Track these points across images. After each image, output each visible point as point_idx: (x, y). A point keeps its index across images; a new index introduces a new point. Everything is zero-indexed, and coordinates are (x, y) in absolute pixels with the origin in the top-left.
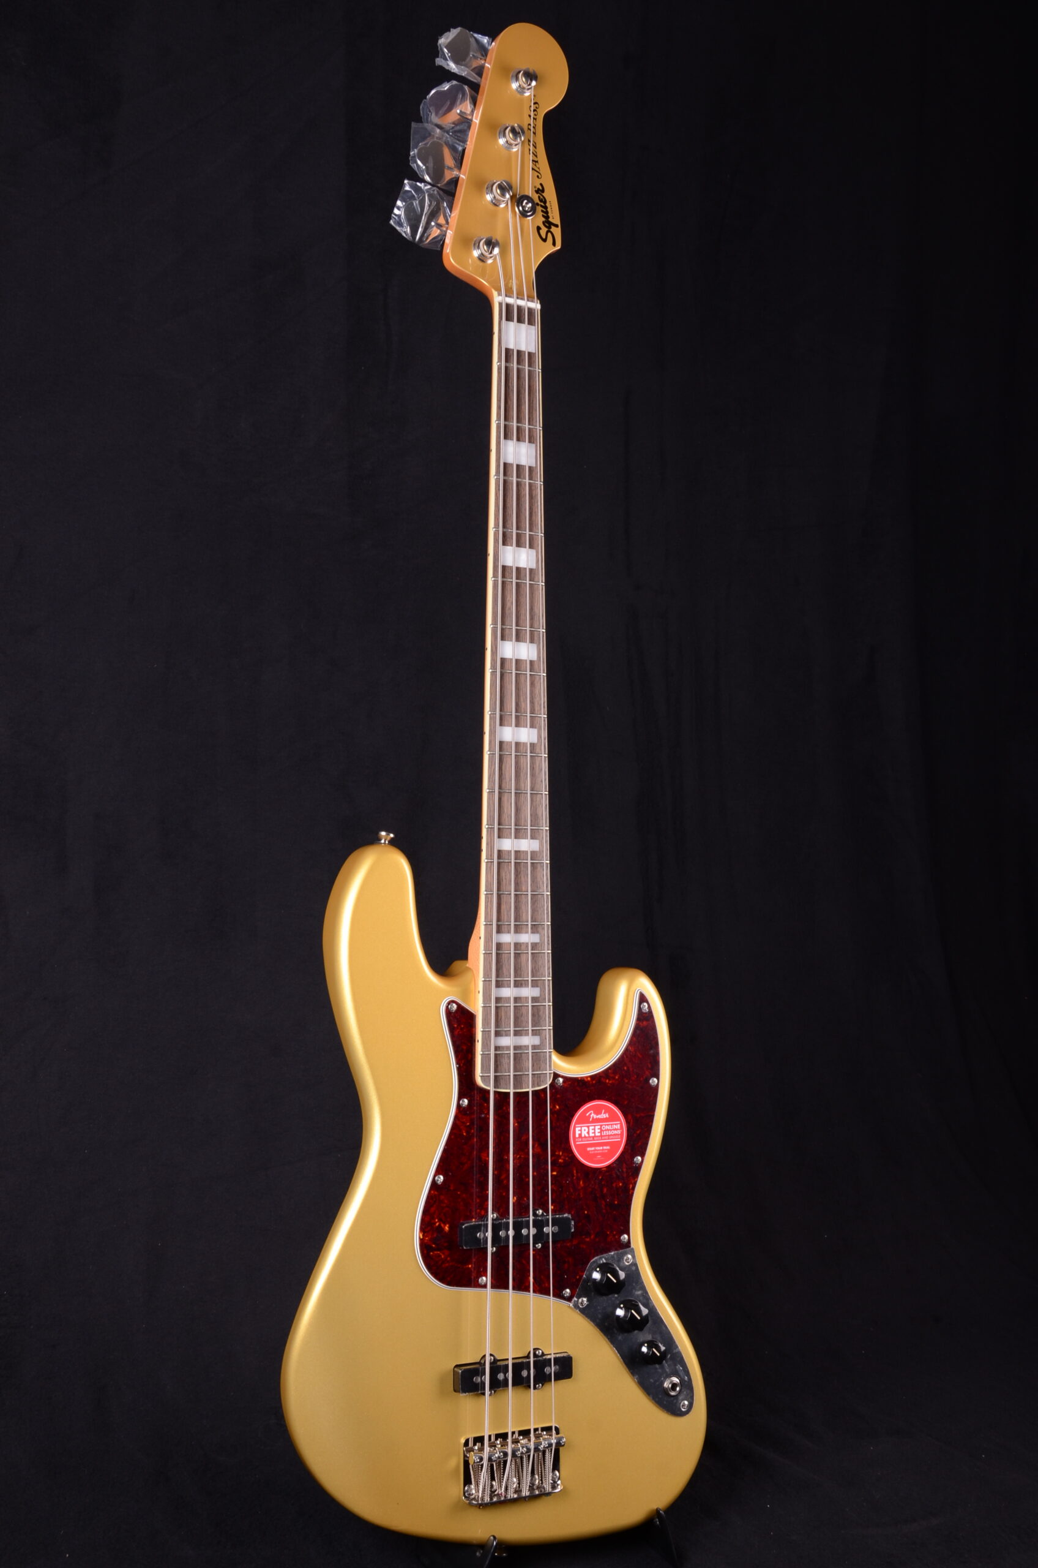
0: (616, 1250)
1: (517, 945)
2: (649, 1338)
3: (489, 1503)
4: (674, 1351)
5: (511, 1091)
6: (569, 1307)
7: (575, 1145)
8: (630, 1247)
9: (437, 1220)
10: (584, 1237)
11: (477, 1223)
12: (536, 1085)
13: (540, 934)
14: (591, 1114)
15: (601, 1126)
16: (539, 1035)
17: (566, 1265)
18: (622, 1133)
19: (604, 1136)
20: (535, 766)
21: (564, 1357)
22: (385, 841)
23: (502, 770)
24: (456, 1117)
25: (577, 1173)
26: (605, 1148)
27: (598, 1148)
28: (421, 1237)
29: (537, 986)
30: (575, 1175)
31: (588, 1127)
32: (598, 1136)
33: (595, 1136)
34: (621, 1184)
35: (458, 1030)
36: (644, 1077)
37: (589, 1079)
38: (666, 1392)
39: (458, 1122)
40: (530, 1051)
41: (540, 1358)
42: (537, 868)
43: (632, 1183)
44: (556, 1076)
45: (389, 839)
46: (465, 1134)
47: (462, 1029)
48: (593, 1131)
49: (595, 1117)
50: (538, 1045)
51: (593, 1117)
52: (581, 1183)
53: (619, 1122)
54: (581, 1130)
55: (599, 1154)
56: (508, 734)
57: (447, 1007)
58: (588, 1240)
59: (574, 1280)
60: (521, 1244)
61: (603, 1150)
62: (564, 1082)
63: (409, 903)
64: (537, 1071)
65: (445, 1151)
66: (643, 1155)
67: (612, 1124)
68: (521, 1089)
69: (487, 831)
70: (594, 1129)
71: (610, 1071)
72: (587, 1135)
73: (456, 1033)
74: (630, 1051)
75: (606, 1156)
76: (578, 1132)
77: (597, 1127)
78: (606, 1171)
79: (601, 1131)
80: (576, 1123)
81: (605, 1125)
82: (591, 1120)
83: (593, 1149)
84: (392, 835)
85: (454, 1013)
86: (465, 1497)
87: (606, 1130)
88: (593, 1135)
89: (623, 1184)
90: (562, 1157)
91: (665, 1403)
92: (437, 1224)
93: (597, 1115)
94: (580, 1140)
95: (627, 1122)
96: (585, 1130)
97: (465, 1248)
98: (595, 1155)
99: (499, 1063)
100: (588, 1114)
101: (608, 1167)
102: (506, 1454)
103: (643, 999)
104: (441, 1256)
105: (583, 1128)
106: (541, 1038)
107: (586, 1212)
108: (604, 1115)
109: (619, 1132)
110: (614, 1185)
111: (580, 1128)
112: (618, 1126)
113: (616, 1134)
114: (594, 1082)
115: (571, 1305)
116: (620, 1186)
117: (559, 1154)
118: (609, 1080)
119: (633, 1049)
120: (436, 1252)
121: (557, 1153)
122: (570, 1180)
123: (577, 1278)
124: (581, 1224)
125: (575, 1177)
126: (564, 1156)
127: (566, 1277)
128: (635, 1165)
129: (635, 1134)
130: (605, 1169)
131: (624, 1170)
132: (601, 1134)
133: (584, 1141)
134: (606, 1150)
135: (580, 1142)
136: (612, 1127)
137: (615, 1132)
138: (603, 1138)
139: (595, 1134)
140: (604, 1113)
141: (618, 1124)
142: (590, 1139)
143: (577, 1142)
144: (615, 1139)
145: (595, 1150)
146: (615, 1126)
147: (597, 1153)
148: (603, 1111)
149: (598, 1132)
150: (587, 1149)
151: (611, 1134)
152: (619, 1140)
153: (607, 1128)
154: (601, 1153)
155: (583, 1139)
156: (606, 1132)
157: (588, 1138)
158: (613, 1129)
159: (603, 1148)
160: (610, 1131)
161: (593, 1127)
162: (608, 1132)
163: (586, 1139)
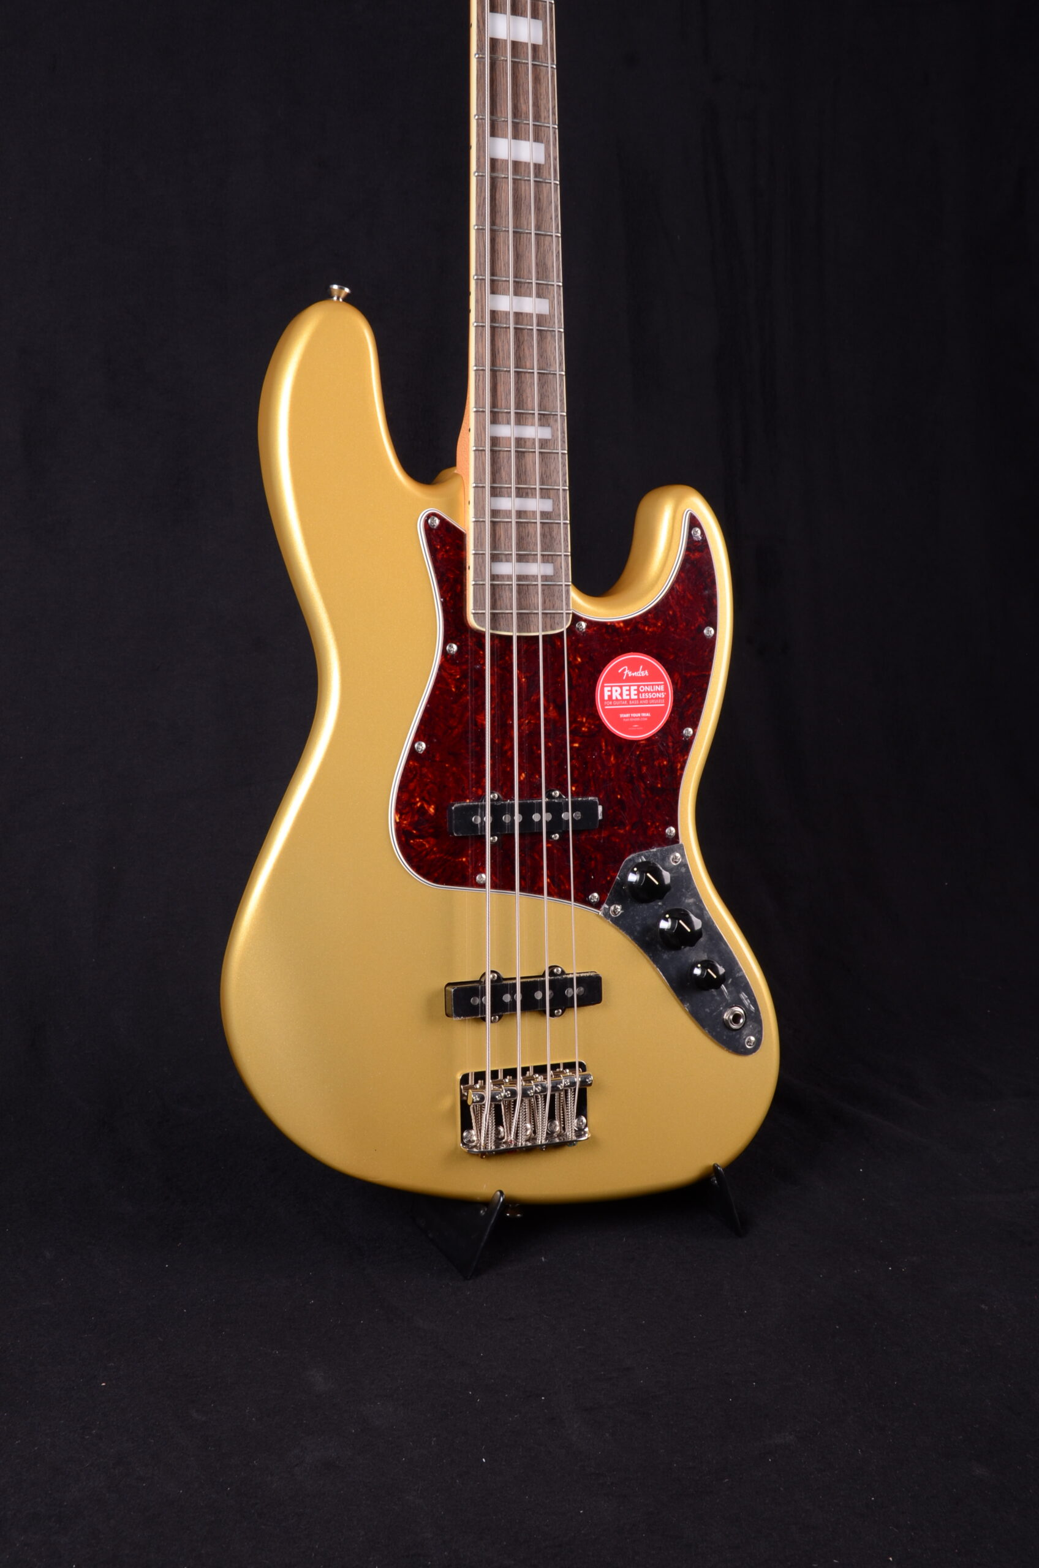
0: (660, 845)
1: (520, 441)
2: (705, 957)
3: (493, 1151)
4: (737, 975)
5: (514, 634)
6: (598, 915)
7: (604, 710)
8: (678, 842)
9: (418, 799)
10: (616, 828)
11: (471, 804)
12: (548, 626)
13: (552, 427)
14: (624, 670)
16: (552, 563)
17: (593, 862)
18: (667, 697)
19: (642, 699)
20: (541, 197)
21: (590, 977)
22: (338, 298)
23: (495, 199)
24: (441, 667)
25: (606, 745)
26: (644, 715)
27: (634, 715)
28: (398, 820)
29: (549, 498)
30: (604, 748)
31: (621, 687)
32: (634, 700)
33: (630, 699)
34: (665, 763)
35: (442, 553)
36: (696, 625)
37: (622, 625)
38: (725, 1024)
39: (444, 673)
40: (540, 583)
41: (560, 977)
42: (546, 338)
43: (680, 762)
44: (576, 619)
45: (343, 295)
46: (454, 690)
47: (447, 552)
48: (628, 693)
49: (630, 674)
50: (551, 576)
51: (627, 675)
52: (612, 759)
53: (662, 683)
54: (611, 691)
55: (637, 723)
56: (503, 148)
57: (426, 522)
58: (622, 832)
59: (604, 882)
60: (530, 832)
61: (641, 717)
62: (587, 627)
63: (370, 380)
64: (549, 609)
65: (427, 711)
66: (695, 726)
67: (653, 685)
68: (528, 632)
69: (477, 284)
70: (629, 690)
71: (650, 615)
72: (619, 698)
73: (439, 556)
74: (677, 591)
75: (645, 725)
76: (607, 694)
77: (633, 688)
78: (645, 745)
79: (639, 693)
80: (605, 681)
81: (644, 685)
82: (624, 678)
83: (627, 715)
84: (347, 290)
85: (436, 530)
86: (464, 1144)
87: (645, 692)
88: (628, 697)
89: (668, 763)
90: (586, 725)
91: (725, 1037)
92: (419, 804)
93: (633, 672)
94: (611, 703)
95: (674, 683)
96: (616, 691)
97: (455, 835)
98: (630, 724)
99: (497, 596)
100: (620, 671)
101: (648, 739)
102: (514, 1093)
103: (694, 522)
104: (424, 845)
105: (614, 689)
106: (554, 566)
107: (619, 797)
108: (642, 672)
109: (663, 695)
110: (656, 763)
111: (609, 688)
112: (662, 688)
113: (659, 698)
114: (628, 629)
115: (600, 914)
116: (664, 765)
117: (582, 721)
118: (649, 627)
119: (681, 587)
120: (418, 840)
121: (579, 720)
122: (596, 754)
123: (607, 879)
124: (611, 811)
125: (603, 752)
126: (589, 723)
127: (593, 877)
128: (684, 738)
129: (684, 699)
130: (644, 742)
131: (670, 744)
132: (639, 697)
133: (616, 705)
134: (645, 717)
135: (610, 705)
136: (653, 688)
137: (658, 695)
138: (641, 702)
139: (630, 697)
140: (642, 670)
141: (661, 685)
142: (623, 703)
143: (607, 705)
144: (657, 704)
145: (630, 717)
146: (657, 687)
147: (634, 721)
148: (641, 667)
149: (635, 695)
150: (620, 715)
151: (651, 697)
152: (663, 705)
153: (647, 690)
154: (638, 721)
155: (614, 703)
156: (645, 695)
157: (621, 702)
158: (654, 690)
159: (641, 715)
160: (650, 694)
161: (627, 688)
162: (648, 695)
163: (619, 703)
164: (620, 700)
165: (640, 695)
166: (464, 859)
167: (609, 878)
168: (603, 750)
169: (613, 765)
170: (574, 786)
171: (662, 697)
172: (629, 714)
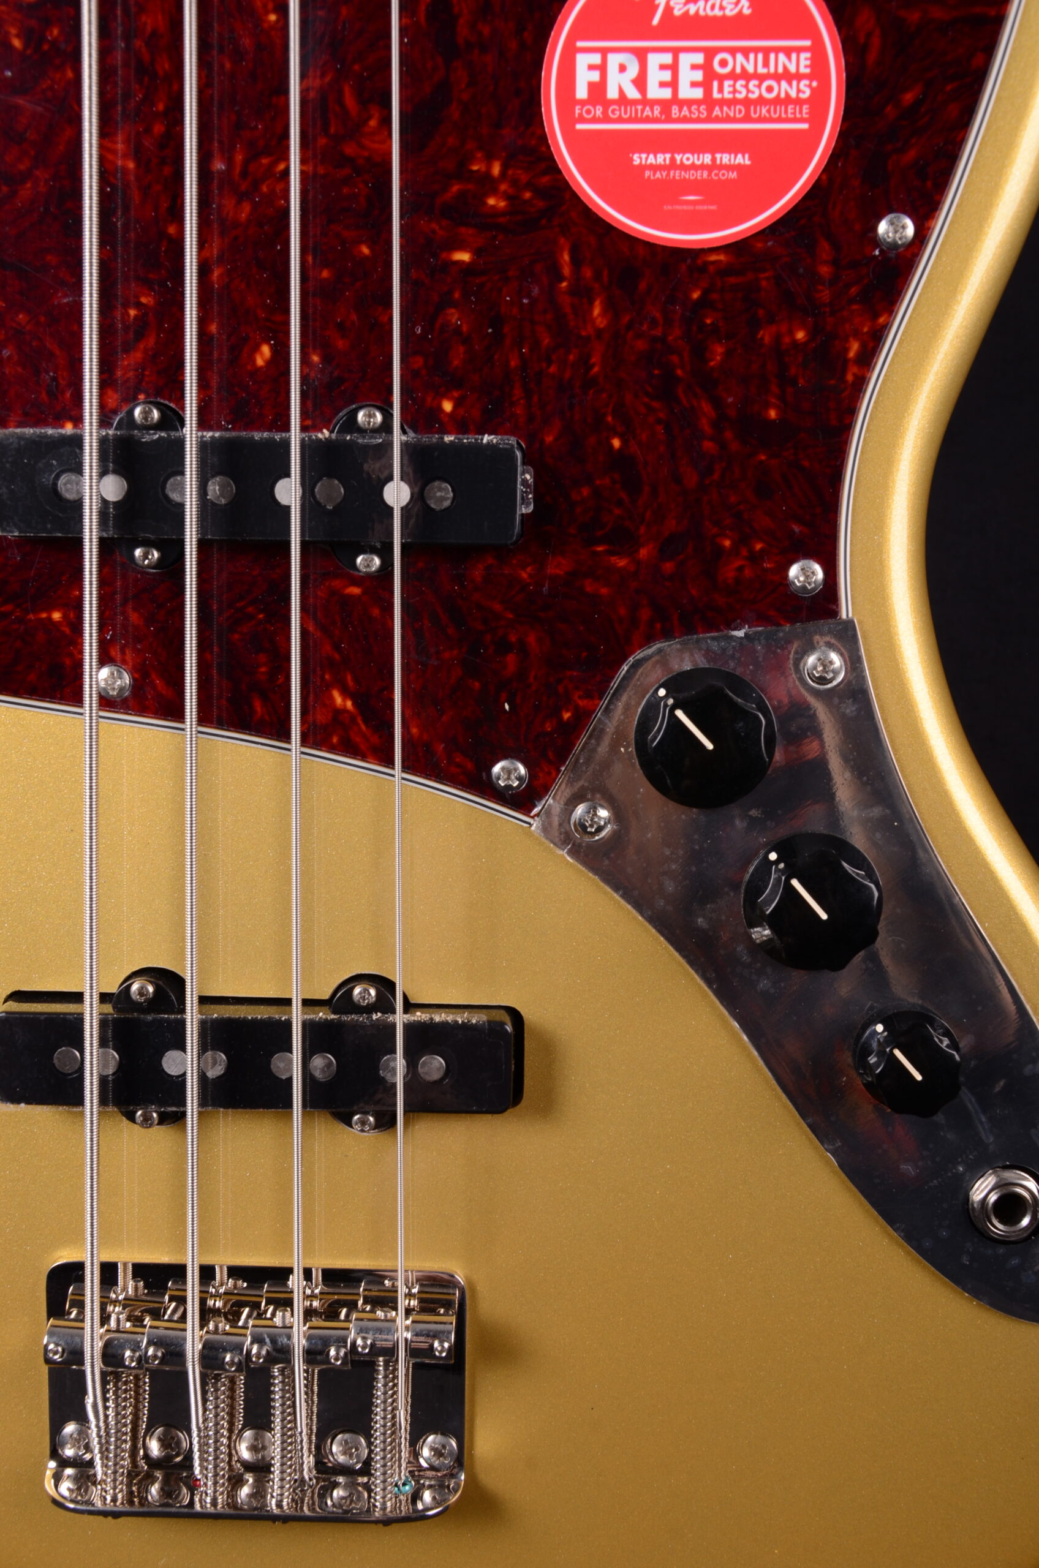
0: (762, 619)
6: (530, 834)
7: (572, 134)
8: (834, 613)
10: (588, 548)
15: (710, 53)
17: (511, 660)
19: (723, 102)
25: (576, 262)
26: (725, 158)
27: (688, 159)
30: (566, 271)
31: (641, 55)
32: (690, 103)
33: (675, 100)
34: (801, 334)
43: (857, 334)
46: (17, 43)
48: (667, 76)
49: (680, 7)
51: (669, 8)
53: (807, 44)
54: (602, 68)
55: (697, 187)
58: (622, 563)
59: (549, 728)
61: (713, 166)
66: (924, 206)
67: (767, 51)
70: (674, 68)
72: (632, 93)
75: (730, 196)
76: (584, 78)
77: (685, 60)
78: (725, 269)
79: (710, 77)
80: (581, 31)
81: (733, 51)
82: (656, 21)
83: (661, 159)
87: (733, 76)
88: (667, 93)
89: (812, 335)
90: (503, 187)
94: (599, 111)
96: (622, 68)
98: (672, 189)
101: (738, 248)
105: (614, 60)
107: (616, 443)
108: (729, 3)
109: (803, 90)
110: (766, 335)
111: (596, 59)
112: (802, 62)
113: (788, 100)
115: (533, 828)
116: (795, 343)
117: (488, 174)
121: (475, 168)
122: (536, 291)
123: (561, 718)
124: (585, 492)
125: (564, 284)
126: (516, 182)
127: (507, 707)
128: (881, 251)
129: (889, 108)
130: (722, 257)
131: (824, 270)
132: (708, 91)
133: (620, 120)
134: (729, 168)
135: (595, 120)
136: (766, 64)
137: (785, 88)
138: (717, 112)
139: (675, 92)
141: (799, 50)
142: (648, 112)
143: (582, 120)
144: (780, 120)
145: (673, 166)
146: (782, 57)
147: (684, 180)
149: (694, 84)
150: (636, 157)
151: (761, 96)
152: (805, 126)
153: (743, 68)
154: (703, 180)
155: (613, 111)
156: (734, 86)
157: (639, 107)
158: (772, 70)
159: (714, 160)
160: (756, 82)
161: (667, 59)
162: (746, 86)
163: (631, 111)
164: (634, 102)
165: (715, 84)
166: (56, 616)
167: (566, 716)
168: (562, 279)
169: (599, 333)
170: (449, 399)
171: (802, 96)
172: (668, 156)
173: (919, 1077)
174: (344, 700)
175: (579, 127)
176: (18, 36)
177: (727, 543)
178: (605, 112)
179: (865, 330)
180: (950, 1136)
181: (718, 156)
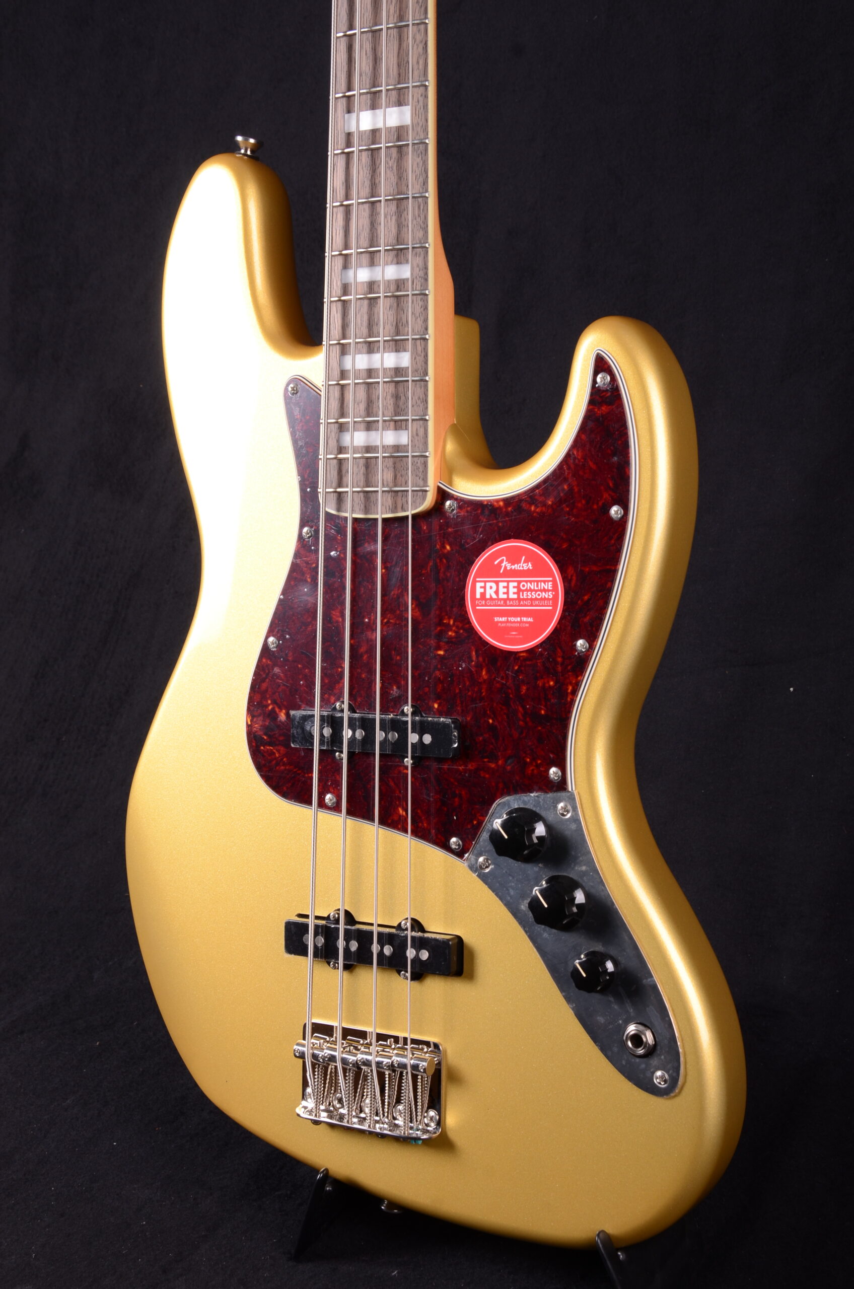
0: (541, 789)
1: (371, 286)
6: (460, 866)
7: (475, 611)
8: (566, 789)
9: (269, 702)
12: (399, 506)
14: (502, 561)
15: (519, 582)
16: (406, 429)
17: (456, 799)
18: (555, 598)
19: (523, 600)
24: (297, 555)
25: (477, 657)
26: (524, 619)
27: (514, 619)
28: (249, 723)
30: (474, 658)
31: (497, 583)
32: (513, 599)
33: (508, 599)
34: (552, 683)
35: (302, 424)
36: (600, 503)
37: (501, 503)
39: (299, 561)
43: (571, 683)
44: (444, 496)
45: (247, 150)
46: (309, 580)
47: (306, 422)
48: (505, 590)
49: (509, 567)
50: (405, 446)
51: (506, 567)
52: (484, 673)
53: (551, 579)
54: (484, 587)
55: (515, 629)
57: (287, 389)
58: (493, 766)
59: (469, 826)
61: (521, 622)
62: (461, 507)
64: (401, 486)
65: (281, 602)
66: (592, 637)
67: (537, 582)
68: (374, 514)
70: (507, 587)
71: (537, 492)
72: (494, 596)
73: (298, 427)
74: (575, 459)
75: (526, 633)
76: (479, 591)
77: (512, 585)
78: (525, 659)
79: (519, 591)
80: (478, 575)
81: (526, 582)
82: (501, 571)
83: (504, 619)
85: (295, 397)
87: (527, 590)
88: (505, 596)
89: (556, 683)
90: (453, 628)
92: (270, 707)
93: (514, 564)
94: (483, 602)
95: (565, 579)
96: (491, 588)
98: (507, 630)
99: (344, 472)
100: (496, 563)
101: (531, 651)
103: (601, 365)
104: (274, 754)
105: (488, 585)
106: (409, 434)
107: (490, 721)
108: (526, 565)
109: (550, 595)
110: (541, 683)
111: (482, 584)
112: (550, 586)
113: (545, 599)
114: (510, 509)
115: (463, 864)
116: (550, 687)
117: (449, 624)
118: (536, 506)
119: (580, 454)
120: (268, 748)
121: (445, 622)
122: (464, 665)
123: (473, 822)
124: (481, 738)
125: (473, 663)
126: (457, 627)
127: (455, 818)
128: (578, 653)
129: (579, 602)
130: (524, 654)
131: (559, 659)
132: (519, 596)
133: (490, 606)
134: (526, 623)
135: (482, 606)
136: (537, 586)
137: (544, 595)
138: (522, 603)
139: (508, 596)
140: (524, 562)
141: (548, 581)
142: (499, 603)
143: (479, 606)
144: (542, 606)
145: (508, 621)
146: (543, 584)
147: (511, 627)
148: (524, 558)
149: (514, 593)
150: (496, 618)
151: (536, 597)
152: (551, 608)
153: (530, 587)
154: (517, 627)
155: (488, 602)
156: (527, 594)
157: (497, 601)
158: (539, 588)
159: (521, 619)
160: (534, 593)
161: (505, 584)
162: (531, 594)
163: (494, 602)
164: (495, 599)
165: (521, 593)
167: (475, 822)
168: (473, 661)
169: (485, 681)
170: (437, 703)
171: (550, 597)
172: (506, 618)
173: (584, 975)
174: (403, 812)
175: (477, 608)
176: (309, 578)
177: (528, 760)
178: (485, 603)
179: (574, 682)
180: (616, 1007)
181: (522, 618)
